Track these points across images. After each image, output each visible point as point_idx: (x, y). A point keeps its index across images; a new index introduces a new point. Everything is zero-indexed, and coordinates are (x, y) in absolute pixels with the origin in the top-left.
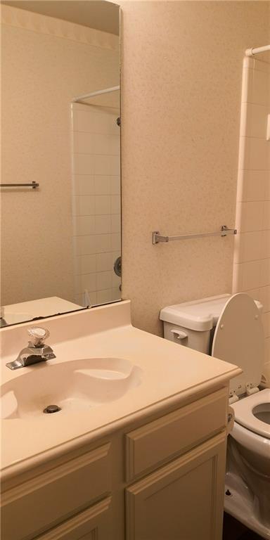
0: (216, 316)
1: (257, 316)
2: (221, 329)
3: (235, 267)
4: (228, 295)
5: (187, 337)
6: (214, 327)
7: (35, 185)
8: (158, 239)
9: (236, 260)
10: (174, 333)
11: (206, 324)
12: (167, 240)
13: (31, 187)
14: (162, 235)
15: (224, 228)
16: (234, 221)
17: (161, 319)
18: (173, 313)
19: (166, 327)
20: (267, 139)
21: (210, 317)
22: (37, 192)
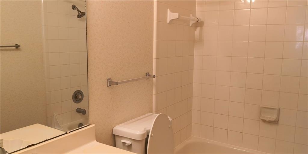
0: (148, 129)
1: (170, 126)
2: (152, 136)
3: (154, 96)
4: (151, 113)
5: (131, 144)
6: (148, 136)
7: (17, 47)
8: (111, 83)
9: (154, 92)
10: (123, 142)
11: (143, 135)
12: (117, 84)
13: (15, 48)
14: (113, 80)
15: (147, 74)
16: (152, 69)
17: (113, 134)
18: (121, 129)
19: (117, 139)
20: (168, 23)
21: (145, 130)
22: (19, 51)
